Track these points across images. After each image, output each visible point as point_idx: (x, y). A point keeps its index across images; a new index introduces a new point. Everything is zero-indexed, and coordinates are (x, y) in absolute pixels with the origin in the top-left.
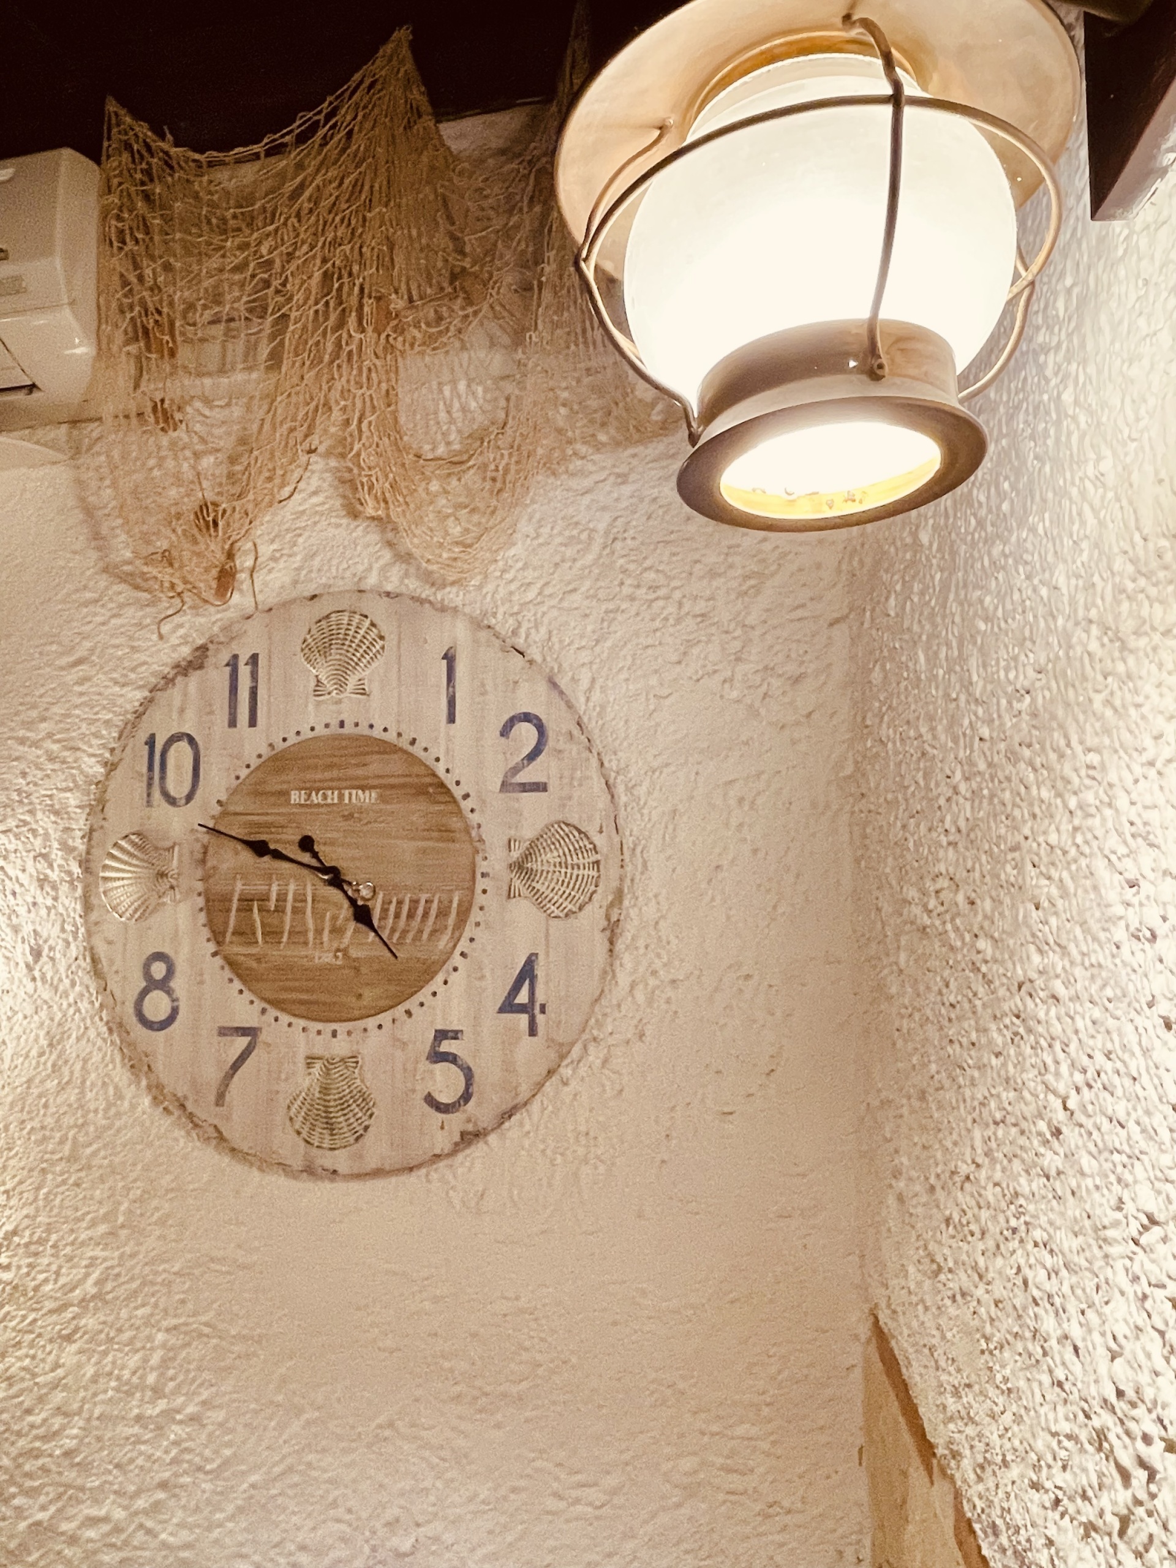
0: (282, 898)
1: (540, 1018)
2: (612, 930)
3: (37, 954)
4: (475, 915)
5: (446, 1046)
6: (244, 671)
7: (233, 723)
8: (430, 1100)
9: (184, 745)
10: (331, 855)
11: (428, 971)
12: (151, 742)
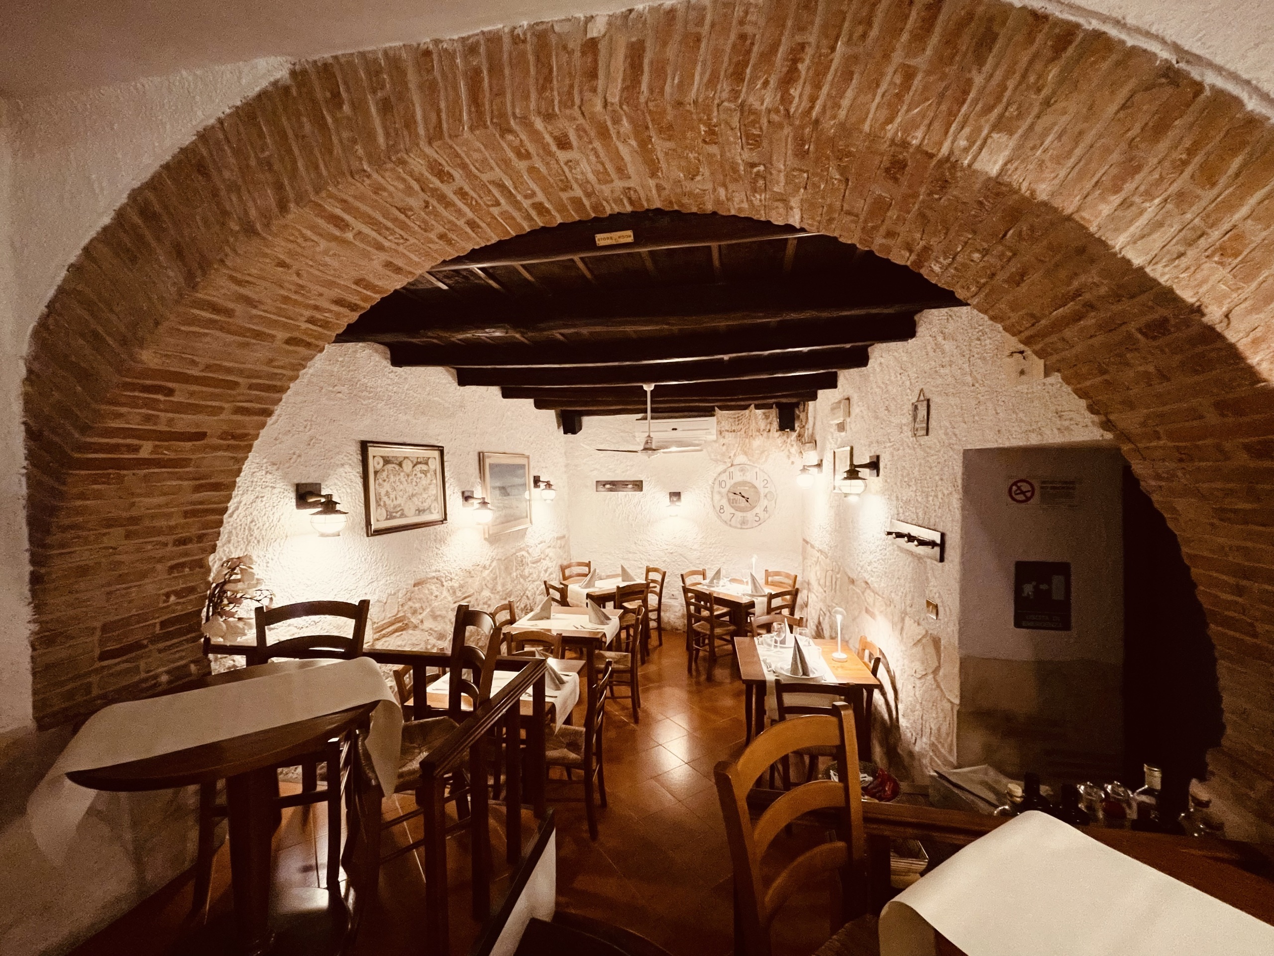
0: (737, 499)
1: (767, 512)
2: (775, 503)
3: (704, 505)
4: (760, 501)
5: (757, 515)
6: (732, 473)
7: (730, 478)
8: (755, 521)
9: (724, 482)
10: (743, 495)
11: (754, 507)
12: (719, 481)
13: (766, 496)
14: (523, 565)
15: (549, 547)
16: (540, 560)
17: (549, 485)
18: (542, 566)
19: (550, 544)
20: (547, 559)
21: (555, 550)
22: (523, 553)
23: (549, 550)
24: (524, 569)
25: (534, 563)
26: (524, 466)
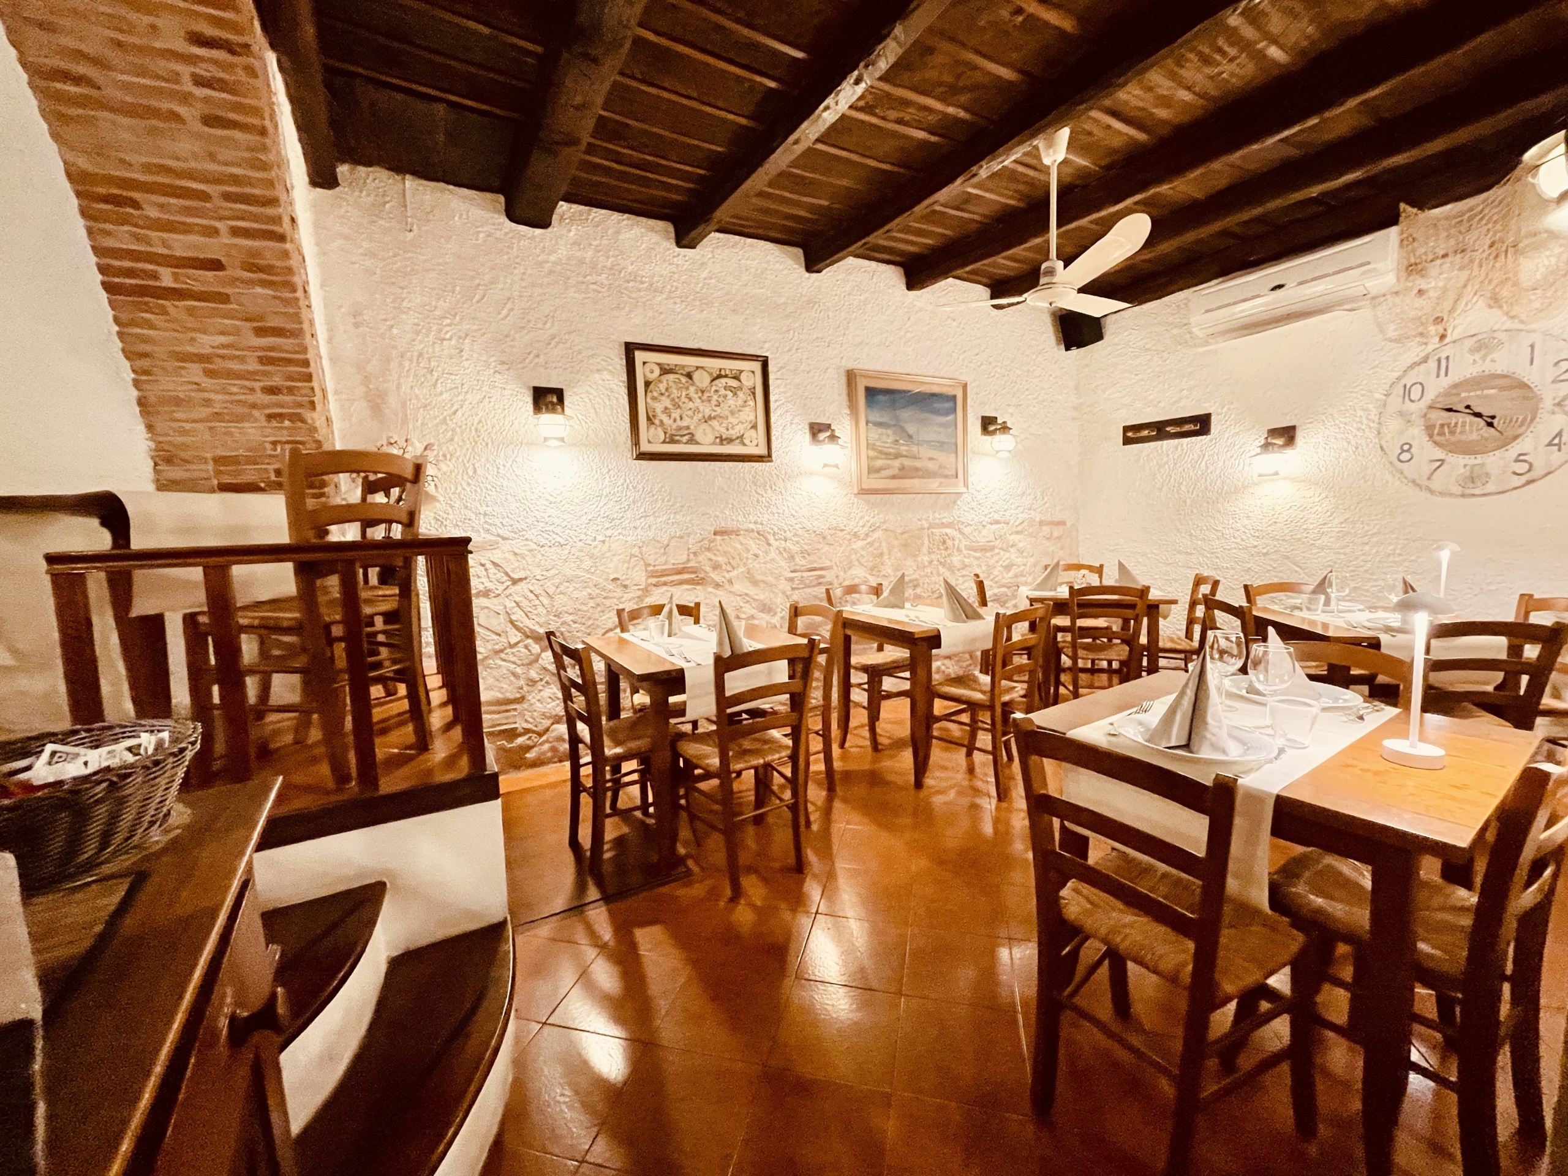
0: (1456, 424)
1: (1563, 447)
3: (1357, 448)
4: (1538, 420)
5: (1522, 458)
6: (1444, 363)
7: (1438, 376)
8: (1515, 473)
9: (1419, 387)
10: (1477, 410)
11: (1516, 437)
12: (1405, 386)
13: (1559, 404)
14: (946, 549)
15: (1017, 533)
16: (992, 549)
17: (1005, 428)
18: (996, 558)
19: (1020, 528)
20: (1012, 550)
21: (1034, 539)
22: (948, 531)
23: (1019, 537)
24: (949, 555)
25: (975, 551)
26: (953, 398)
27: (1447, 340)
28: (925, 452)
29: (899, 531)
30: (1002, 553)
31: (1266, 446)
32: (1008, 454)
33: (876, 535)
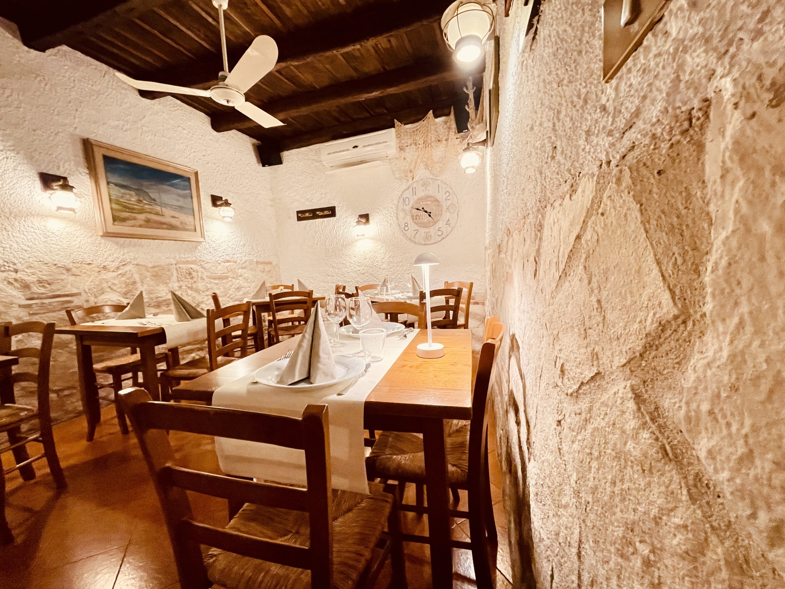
0: (420, 215)
1: (450, 225)
2: (458, 215)
3: (391, 225)
4: (442, 214)
5: (440, 229)
6: (414, 190)
7: (413, 195)
8: (438, 235)
9: (407, 198)
10: (425, 210)
11: (438, 221)
12: (403, 199)
13: (448, 209)
14: (192, 278)
15: (243, 268)
16: (227, 278)
17: (227, 204)
18: (230, 283)
19: (243, 266)
20: (240, 278)
21: (253, 272)
22: (192, 266)
23: (244, 271)
24: (195, 282)
25: (215, 279)
26: (188, 179)
27: (415, 180)
28: (168, 212)
29: (150, 265)
30: (234, 280)
31: (358, 222)
32: (230, 220)
33: (127, 268)
